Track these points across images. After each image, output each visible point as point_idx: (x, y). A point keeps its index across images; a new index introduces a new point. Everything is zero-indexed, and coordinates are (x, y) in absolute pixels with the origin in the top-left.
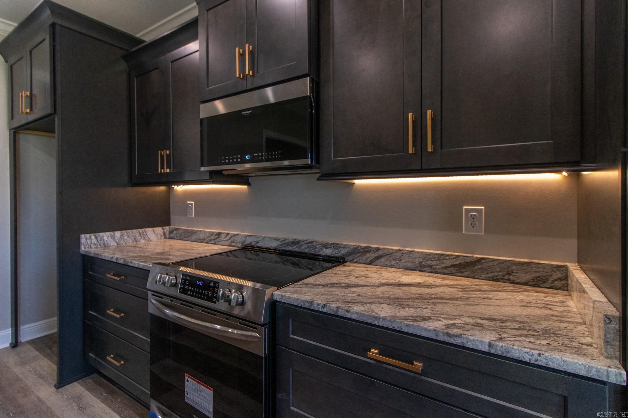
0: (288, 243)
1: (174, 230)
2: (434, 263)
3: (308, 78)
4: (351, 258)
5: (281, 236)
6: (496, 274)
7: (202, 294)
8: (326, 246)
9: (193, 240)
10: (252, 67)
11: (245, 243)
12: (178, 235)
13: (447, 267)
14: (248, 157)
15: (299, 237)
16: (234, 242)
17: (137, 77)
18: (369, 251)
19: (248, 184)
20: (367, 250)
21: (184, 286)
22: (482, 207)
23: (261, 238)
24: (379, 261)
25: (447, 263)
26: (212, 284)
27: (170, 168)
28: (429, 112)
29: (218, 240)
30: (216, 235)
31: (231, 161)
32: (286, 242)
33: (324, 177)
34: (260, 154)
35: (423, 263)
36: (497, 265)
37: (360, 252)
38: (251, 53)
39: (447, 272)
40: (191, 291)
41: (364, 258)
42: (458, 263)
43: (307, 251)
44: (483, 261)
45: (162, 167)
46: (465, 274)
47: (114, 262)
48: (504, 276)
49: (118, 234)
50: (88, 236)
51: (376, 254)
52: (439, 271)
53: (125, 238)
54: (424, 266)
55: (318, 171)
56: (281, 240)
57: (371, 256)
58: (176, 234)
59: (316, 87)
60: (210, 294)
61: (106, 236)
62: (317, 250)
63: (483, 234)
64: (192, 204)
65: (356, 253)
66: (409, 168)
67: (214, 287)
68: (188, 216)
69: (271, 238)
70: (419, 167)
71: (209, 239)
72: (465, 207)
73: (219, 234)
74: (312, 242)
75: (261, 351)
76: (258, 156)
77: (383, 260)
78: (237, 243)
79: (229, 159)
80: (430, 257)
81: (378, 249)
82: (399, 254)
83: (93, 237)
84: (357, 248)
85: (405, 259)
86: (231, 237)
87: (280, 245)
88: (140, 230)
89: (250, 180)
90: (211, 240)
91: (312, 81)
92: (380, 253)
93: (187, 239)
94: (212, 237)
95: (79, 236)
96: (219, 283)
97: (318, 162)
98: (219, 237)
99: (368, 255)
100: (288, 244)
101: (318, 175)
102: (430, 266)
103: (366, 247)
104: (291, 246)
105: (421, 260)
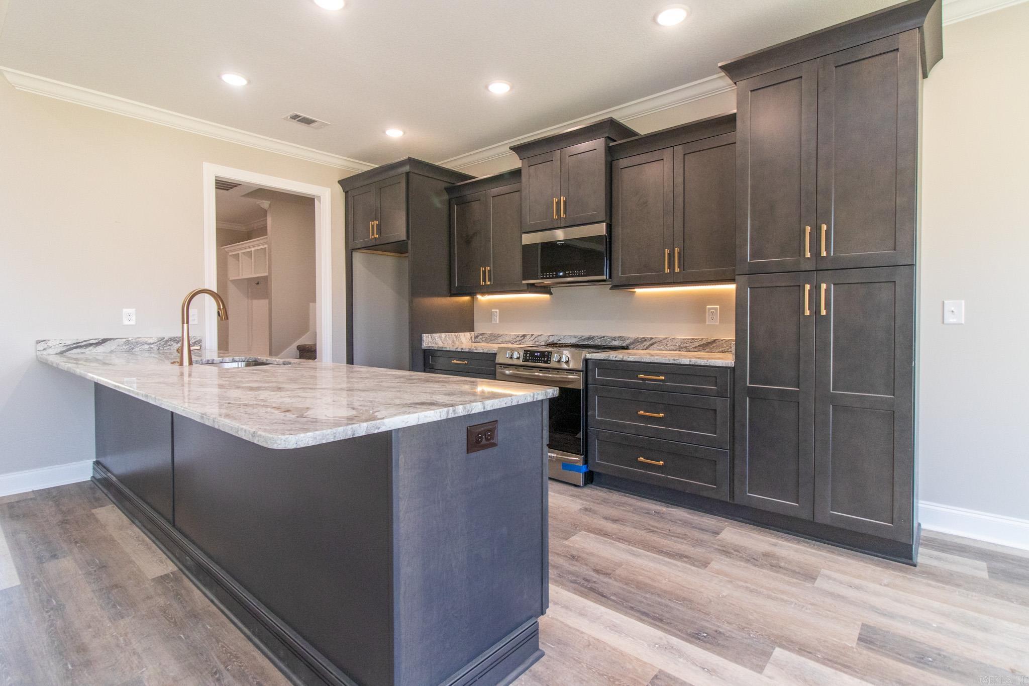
0: (585, 338)
1: (480, 335)
2: (688, 345)
3: (605, 224)
4: (632, 346)
5: (579, 334)
6: (724, 348)
7: (539, 360)
8: (614, 339)
9: (498, 342)
10: (565, 212)
11: (548, 342)
12: (484, 339)
13: (695, 347)
14: (561, 274)
15: (593, 334)
16: (538, 342)
17: (457, 205)
18: (646, 340)
19: (551, 293)
20: (644, 340)
21: (526, 357)
22: (718, 307)
23: (562, 337)
24: (652, 347)
25: (696, 344)
26: (546, 354)
27: (491, 282)
28: (676, 249)
29: (523, 341)
30: (521, 337)
31: (551, 276)
32: (583, 338)
33: (615, 287)
34: (571, 272)
35: (681, 346)
36: (724, 343)
37: (639, 342)
38: (565, 202)
39: (697, 350)
40: (531, 359)
41: (642, 346)
42: (702, 343)
43: (600, 343)
44: (717, 341)
45: (484, 280)
46: (707, 350)
47: (460, 352)
48: (728, 349)
49: (443, 335)
50: (427, 335)
51: (651, 342)
52: (691, 350)
53: (447, 339)
54: (682, 348)
55: (611, 283)
56: (579, 337)
57: (647, 343)
58: (482, 338)
59: (610, 228)
60: (546, 359)
61: (436, 335)
62: (607, 342)
63: (718, 324)
64: (496, 312)
65: (636, 343)
66: (666, 282)
67: (548, 355)
68: (493, 322)
69: (571, 336)
70: (671, 281)
71: (515, 340)
72: (708, 307)
73: (524, 336)
74: (604, 337)
75: (581, 386)
76: (569, 273)
77: (655, 346)
78: (540, 343)
79: (546, 275)
80: (685, 341)
81: (652, 339)
82: (666, 340)
83: (430, 337)
84: (637, 339)
85: (669, 344)
86: (536, 338)
87: (579, 341)
88: (456, 334)
89: (552, 290)
90: (516, 342)
91: (607, 225)
92: (653, 341)
93: (493, 342)
94: (518, 339)
95: (421, 335)
96: (551, 352)
97: (610, 277)
98: (524, 338)
99: (645, 343)
100: (584, 340)
101: (611, 286)
102: (686, 347)
103: (644, 338)
104: (588, 341)
105: (680, 343)
